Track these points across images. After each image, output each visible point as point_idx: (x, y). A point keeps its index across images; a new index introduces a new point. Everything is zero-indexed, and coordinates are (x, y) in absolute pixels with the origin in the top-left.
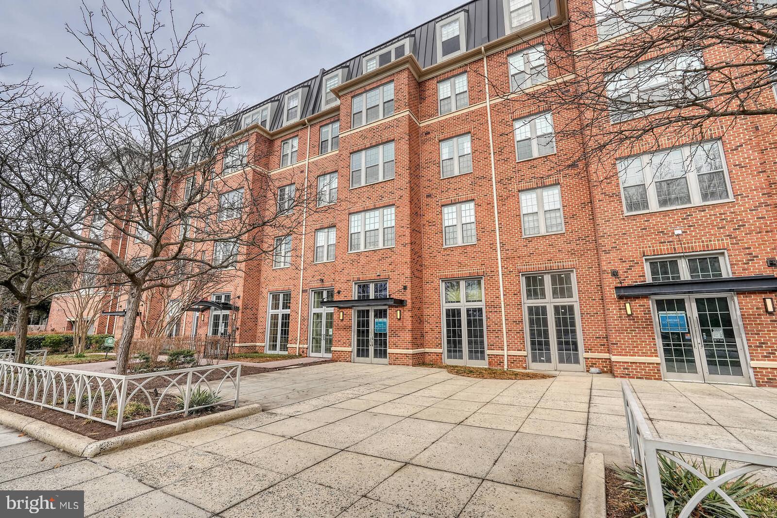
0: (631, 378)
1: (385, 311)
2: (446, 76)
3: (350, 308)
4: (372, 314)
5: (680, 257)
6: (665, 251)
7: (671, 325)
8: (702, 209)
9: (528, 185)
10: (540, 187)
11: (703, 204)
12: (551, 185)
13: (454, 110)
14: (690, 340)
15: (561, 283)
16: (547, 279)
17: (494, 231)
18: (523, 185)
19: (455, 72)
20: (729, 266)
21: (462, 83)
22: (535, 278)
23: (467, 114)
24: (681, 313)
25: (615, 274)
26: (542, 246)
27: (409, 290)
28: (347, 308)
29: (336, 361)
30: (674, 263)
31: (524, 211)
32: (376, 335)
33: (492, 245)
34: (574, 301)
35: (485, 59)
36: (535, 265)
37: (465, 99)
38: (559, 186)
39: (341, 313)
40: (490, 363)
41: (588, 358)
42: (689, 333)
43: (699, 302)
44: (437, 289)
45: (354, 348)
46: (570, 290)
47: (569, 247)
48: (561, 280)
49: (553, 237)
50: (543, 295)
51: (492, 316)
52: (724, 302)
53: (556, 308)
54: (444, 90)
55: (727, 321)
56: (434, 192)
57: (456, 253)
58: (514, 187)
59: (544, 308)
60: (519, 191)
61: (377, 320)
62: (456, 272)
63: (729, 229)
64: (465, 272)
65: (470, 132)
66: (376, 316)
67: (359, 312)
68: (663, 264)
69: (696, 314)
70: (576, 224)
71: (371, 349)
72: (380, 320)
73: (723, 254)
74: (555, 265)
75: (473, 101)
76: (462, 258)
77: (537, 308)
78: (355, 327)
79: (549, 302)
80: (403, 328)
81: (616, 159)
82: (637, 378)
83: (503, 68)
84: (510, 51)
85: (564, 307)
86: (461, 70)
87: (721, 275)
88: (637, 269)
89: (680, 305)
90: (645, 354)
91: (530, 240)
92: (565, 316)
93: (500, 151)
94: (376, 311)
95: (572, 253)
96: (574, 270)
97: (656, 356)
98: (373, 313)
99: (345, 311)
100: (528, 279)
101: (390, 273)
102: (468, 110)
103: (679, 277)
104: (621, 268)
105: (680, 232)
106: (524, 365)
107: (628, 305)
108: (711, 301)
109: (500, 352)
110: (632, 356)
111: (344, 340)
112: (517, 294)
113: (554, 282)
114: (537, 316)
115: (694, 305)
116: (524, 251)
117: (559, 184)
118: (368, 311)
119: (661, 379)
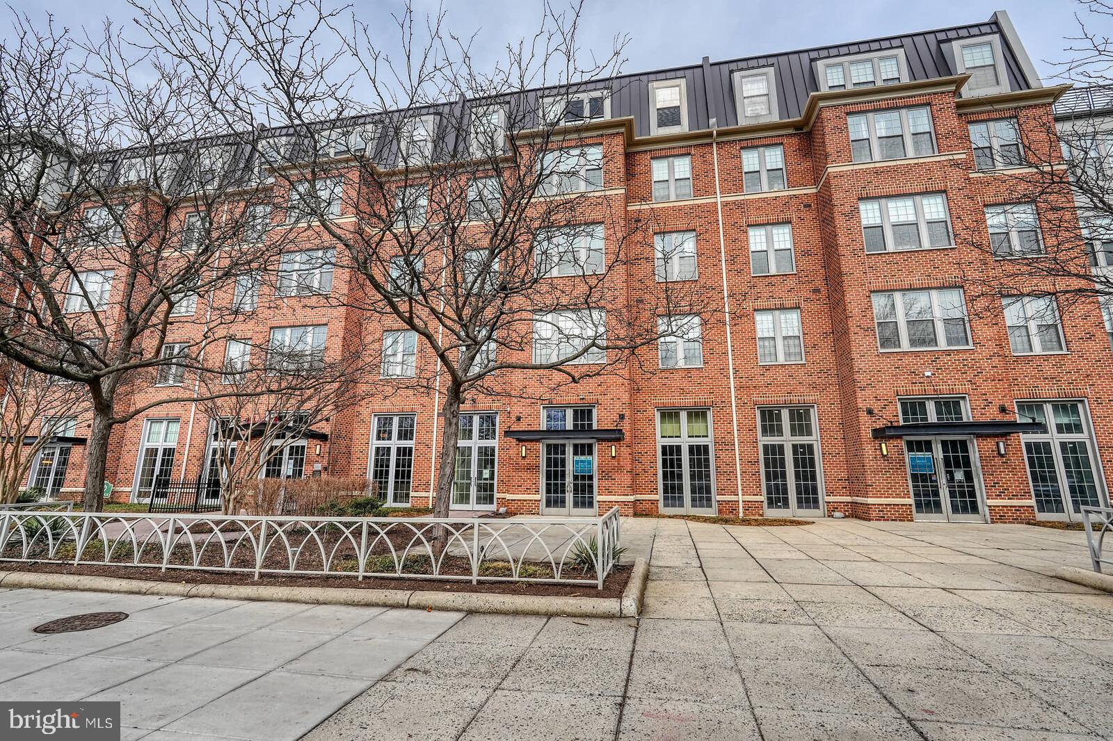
0: (886, 520)
1: (590, 446)
2: (663, 153)
3: (538, 440)
4: (569, 450)
5: (928, 399)
6: (916, 391)
7: (920, 466)
8: (948, 353)
9: (765, 304)
10: (778, 309)
11: (949, 348)
12: (791, 308)
13: (673, 198)
14: (936, 481)
15: (800, 419)
16: (785, 414)
17: (726, 353)
18: (759, 304)
19: (676, 152)
20: (969, 410)
21: (683, 167)
22: (771, 412)
23: (692, 207)
24: (928, 454)
25: (870, 412)
26: (780, 376)
27: (627, 420)
28: (532, 441)
29: (515, 514)
30: (922, 405)
31: (759, 335)
32: (576, 478)
33: (723, 371)
34: (814, 439)
35: (715, 146)
36: (772, 397)
37: (687, 188)
38: (799, 311)
39: (524, 448)
40: (720, 511)
41: (830, 502)
42: (935, 473)
43: (944, 443)
44: (652, 420)
45: (542, 496)
46: (809, 427)
47: (809, 380)
48: (799, 414)
49: (793, 367)
50: (780, 433)
51: (723, 455)
52: (964, 444)
53: (795, 447)
54: (659, 170)
55: (967, 463)
56: (647, 296)
57: (677, 376)
58: (749, 305)
59: (781, 447)
60: (755, 310)
61: (577, 458)
62: (676, 400)
63: (970, 375)
64: (689, 401)
65: (694, 230)
66: (575, 453)
67: (548, 446)
68: (913, 405)
69: (941, 455)
70: (817, 355)
71: (569, 497)
72: (583, 458)
73: (964, 398)
74: (795, 399)
75: (698, 192)
76: (685, 384)
77: (773, 446)
78: (543, 467)
79: (787, 440)
80: (619, 469)
81: (871, 292)
82: (892, 520)
83: (736, 161)
84: (744, 144)
85: (802, 446)
86: (683, 151)
87: (961, 418)
88: (891, 408)
89: (928, 446)
90: (898, 496)
91: (767, 368)
92: (804, 457)
93: (732, 261)
94: (576, 446)
95: (814, 387)
96: (815, 405)
97: (909, 497)
98: (571, 449)
99: (529, 445)
100: (763, 413)
101: (599, 397)
102: (692, 202)
103: (926, 419)
104: (877, 407)
105: (929, 374)
106: (761, 512)
107: (883, 445)
108: (954, 443)
109: (733, 498)
110: (887, 497)
111: (528, 484)
112: (752, 429)
113: (792, 419)
114: (774, 455)
115: (940, 446)
116: (761, 381)
117: (799, 308)
118: (564, 445)
119: (913, 521)
